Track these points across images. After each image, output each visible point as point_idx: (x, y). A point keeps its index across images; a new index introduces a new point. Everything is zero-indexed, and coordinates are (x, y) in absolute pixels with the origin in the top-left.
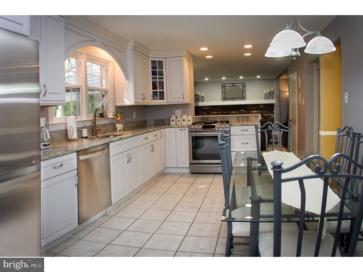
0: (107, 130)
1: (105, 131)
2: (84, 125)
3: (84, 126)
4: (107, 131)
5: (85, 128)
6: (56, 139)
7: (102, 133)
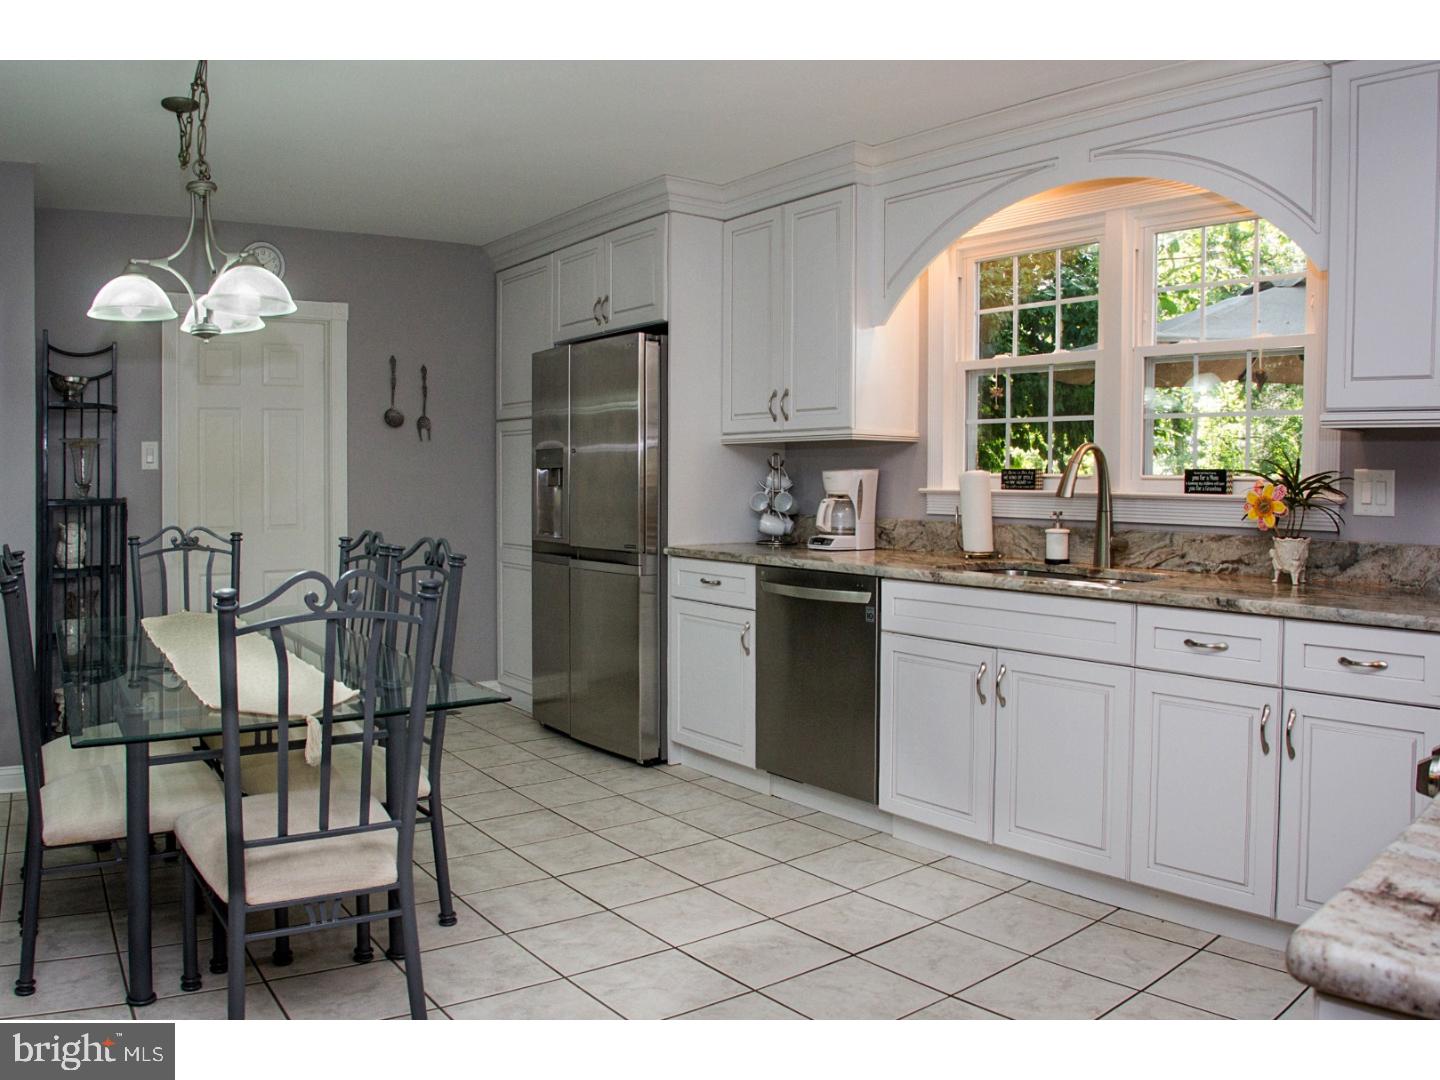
0: (1239, 561)
1: (1223, 563)
2: (1055, 514)
3: (1055, 517)
4: (1243, 569)
5: (1058, 525)
6: (945, 541)
7: (1198, 569)
